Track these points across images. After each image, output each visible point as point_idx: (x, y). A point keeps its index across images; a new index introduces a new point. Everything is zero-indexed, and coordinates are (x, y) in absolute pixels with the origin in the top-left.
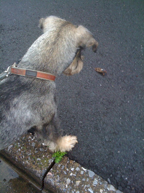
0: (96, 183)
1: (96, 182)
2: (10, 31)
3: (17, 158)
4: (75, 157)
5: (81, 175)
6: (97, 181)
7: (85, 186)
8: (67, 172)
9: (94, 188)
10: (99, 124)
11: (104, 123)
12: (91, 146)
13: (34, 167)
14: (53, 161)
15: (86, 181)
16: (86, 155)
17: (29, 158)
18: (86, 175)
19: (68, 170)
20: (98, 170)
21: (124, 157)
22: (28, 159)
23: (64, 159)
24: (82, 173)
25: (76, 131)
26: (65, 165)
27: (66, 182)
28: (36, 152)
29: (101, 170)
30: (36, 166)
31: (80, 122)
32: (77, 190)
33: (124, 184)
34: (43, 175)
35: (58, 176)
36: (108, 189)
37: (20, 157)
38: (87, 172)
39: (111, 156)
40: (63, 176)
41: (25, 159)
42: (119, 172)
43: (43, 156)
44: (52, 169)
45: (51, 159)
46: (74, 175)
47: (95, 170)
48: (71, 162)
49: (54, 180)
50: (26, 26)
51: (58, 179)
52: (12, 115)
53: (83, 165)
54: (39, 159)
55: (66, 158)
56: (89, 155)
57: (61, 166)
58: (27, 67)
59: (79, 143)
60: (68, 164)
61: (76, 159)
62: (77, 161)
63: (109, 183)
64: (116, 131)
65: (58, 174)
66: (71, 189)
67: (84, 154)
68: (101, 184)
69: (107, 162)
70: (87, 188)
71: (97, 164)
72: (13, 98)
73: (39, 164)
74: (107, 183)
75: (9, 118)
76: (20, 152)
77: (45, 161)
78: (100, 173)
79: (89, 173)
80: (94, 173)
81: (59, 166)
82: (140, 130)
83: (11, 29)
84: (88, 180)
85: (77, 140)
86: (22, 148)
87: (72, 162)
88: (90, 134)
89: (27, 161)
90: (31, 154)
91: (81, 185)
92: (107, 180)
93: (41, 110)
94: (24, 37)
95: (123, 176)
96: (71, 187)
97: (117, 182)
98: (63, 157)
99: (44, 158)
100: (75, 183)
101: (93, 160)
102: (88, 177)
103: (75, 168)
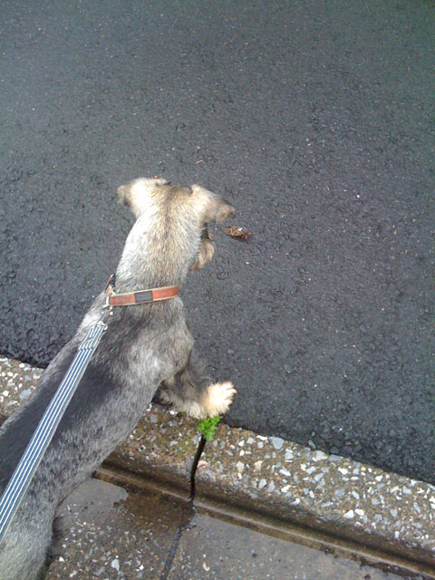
0: (292, 457)
1: (289, 454)
2: (12, 186)
3: (131, 453)
4: (238, 421)
5: (261, 449)
6: (291, 452)
7: (273, 467)
8: (233, 451)
9: (290, 466)
10: (266, 347)
11: (274, 340)
12: (263, 393)
13: (169, 459)
14: (200, 438)
15: (271, 458)
16: (259, 412)
17: (155, 446)
18: (269, 448)
19: (233, 447)
20: (287, 433)
21: (328, 392)
22: (153, 449)
23: (219, 431)
24: (260, 445)
25: (227, 372)
26: (225, 440)
27: (236, 468)
28: (163, 431)
29: (294, 431)
30: (173, 457)
31: (229, 351)
32: (260, 477)
33: (340, 440)
34: (190, 469)
35: (219, 462)
36: (314, 459)
37: (137, 450)
38: (270, 442)
39: (304, 398)
40: (229, 460)
41: (149, 450)
42: (324, 423)
43: (180, 435)
44: (203, 454)
45: (196, 437)
46: (247, 453)
47: (282, 435)
48: (234, 432)
49: (214, 471)
50: (42, 161)
51: (221, 466)
52: (134, 375)
53: (258, 432)
54: (174, 443)
55: (223, 427)
56: (265, 409)
57: (219, 442)
58: (135, 288)
59: (238, 393)
60: (230, 438)
61: (242, 424)
62: (245, 428)
63: (312, 450)
64: (300, 348)
65: (217, 459)
66: (249, 480)
67: (254, 411)
68: (299, 454)
69: (299, 413)
70: (277, 470)
71: (282, 421)
72: (130, 346)
73: (176, 451)
74: (309, 449)
75: (131, 382)
76: (135, 440)
77: (187, 443)
78: (292, 436)
79: (273, 442)
80: (281, 439)
81: (215, 443)
82: (343, 329)
83: (13, 178)
84: (274, 455)
85: (234, 388)
86: (134, 432)
87: (237, 431)
88: (255, 368)
89: (153, 453)
90: (155, 438)
91: (265, 467)
92: (307, 445)
93: (173, 352)
94: (49, 190)
95: (334, 427)
96: (248, 476)
97: (326, 442)
98: (217, 426)
99: (182, 437)
100: (254, 467)
101: (274, 417)
102: (274, 450)
103: (246, 441)
